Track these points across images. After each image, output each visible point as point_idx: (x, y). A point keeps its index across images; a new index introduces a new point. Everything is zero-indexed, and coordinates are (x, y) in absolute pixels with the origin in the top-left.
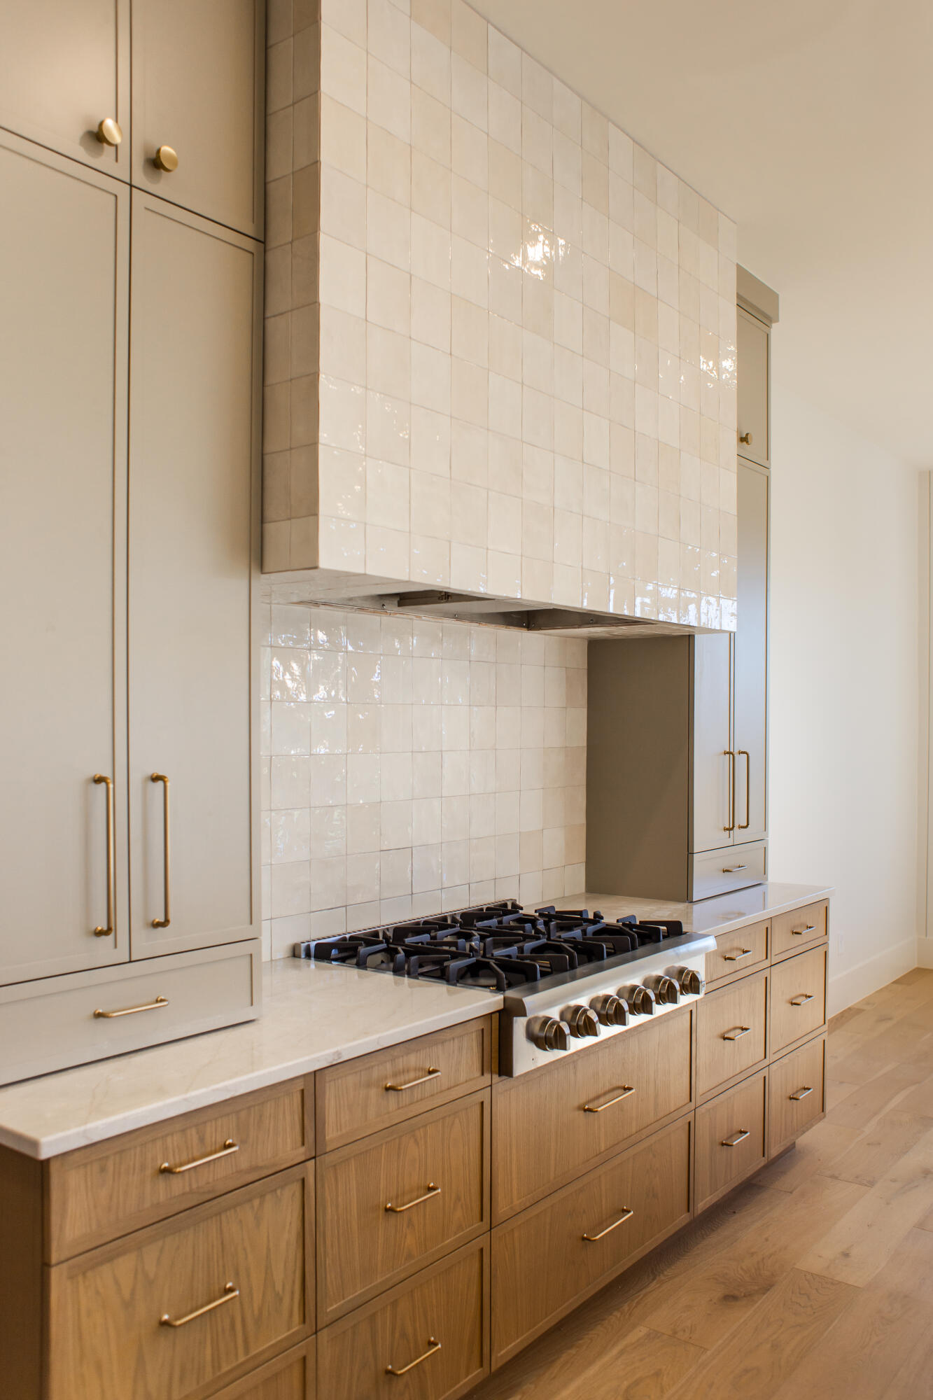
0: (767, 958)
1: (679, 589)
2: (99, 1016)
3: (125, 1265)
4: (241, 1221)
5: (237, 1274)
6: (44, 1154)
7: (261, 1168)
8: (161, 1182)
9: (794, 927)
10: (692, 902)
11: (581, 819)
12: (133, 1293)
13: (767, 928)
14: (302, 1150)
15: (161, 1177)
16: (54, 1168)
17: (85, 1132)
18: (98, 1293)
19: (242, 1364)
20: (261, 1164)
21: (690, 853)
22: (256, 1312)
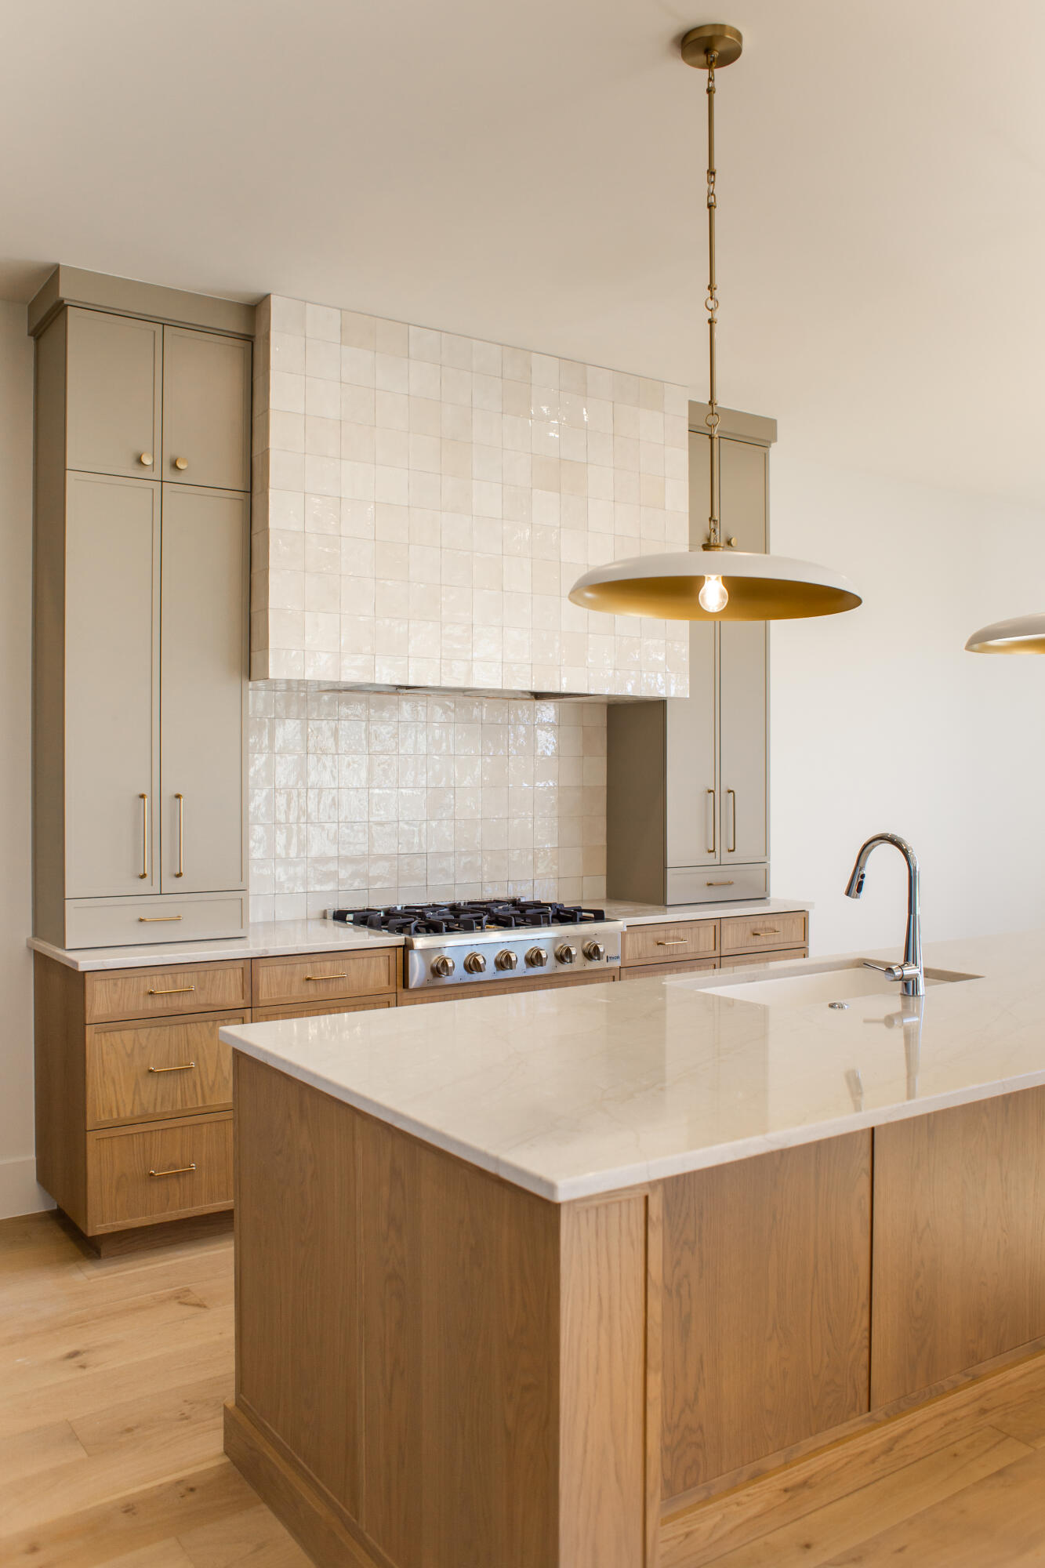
0: (715, 949)
1: (615, 669)
2: (141, 920)
3: (128, 1035)
4: (200, 1032)
5: (198, 1059)
6: (81, 969)
7: (214, 1005)
8: (149, 999)
9: (755, 930)
10: (666, 905)
11: (602, 841)
12: (133, 1050)
13: (715, 926)
14: (243, 1001)
15: (150, 996)
16: (88, 976)
17: (103, 962)
18: (112, 1045)
19: (200, 1107)
20: (213, 1002)
21: (665, 868)
22: (211, 1083)
